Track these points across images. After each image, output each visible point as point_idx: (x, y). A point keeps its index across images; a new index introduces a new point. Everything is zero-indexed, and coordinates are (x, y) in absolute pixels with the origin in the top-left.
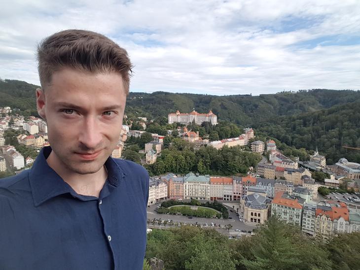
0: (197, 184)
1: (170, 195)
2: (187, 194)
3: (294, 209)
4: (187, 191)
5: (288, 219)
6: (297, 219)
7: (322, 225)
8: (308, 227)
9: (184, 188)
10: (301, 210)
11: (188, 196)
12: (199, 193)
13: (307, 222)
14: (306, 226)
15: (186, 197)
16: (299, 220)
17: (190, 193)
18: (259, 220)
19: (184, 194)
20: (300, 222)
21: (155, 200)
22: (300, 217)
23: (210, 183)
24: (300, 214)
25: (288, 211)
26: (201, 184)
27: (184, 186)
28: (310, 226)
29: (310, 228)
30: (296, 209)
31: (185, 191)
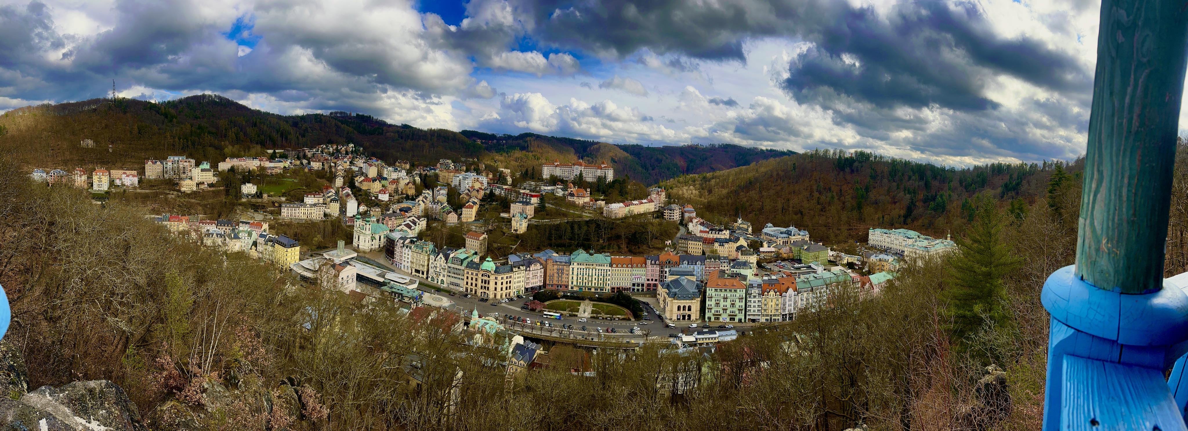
0: (591, 267)
1: (548, 282)
2: (575, 283)
3: (735, 291)
4: (575, 278)
5: (728, 306)
6: (741, 304)
7: (770, 304)
8: (754, 311)
9: (571, 273)
10: (744, 290)
11: (577, 286)
12: (594, 281)
13: (752, 304)
14: (752, 309)
15: (572, 288)
16: (743, 304)
17: (579, 281)
18: (689, 316)
19: (570, 283)
20: (744, 307)
21: (523, 289)
22: (744, 300)
23: (611, 265)
24: (744, 296)
25: (729, 295)
26: (598, 268)
27: (571, 269)
28: (756, 309)
29: (756, 311)
30: (738, 290)
31: (570, 278)
